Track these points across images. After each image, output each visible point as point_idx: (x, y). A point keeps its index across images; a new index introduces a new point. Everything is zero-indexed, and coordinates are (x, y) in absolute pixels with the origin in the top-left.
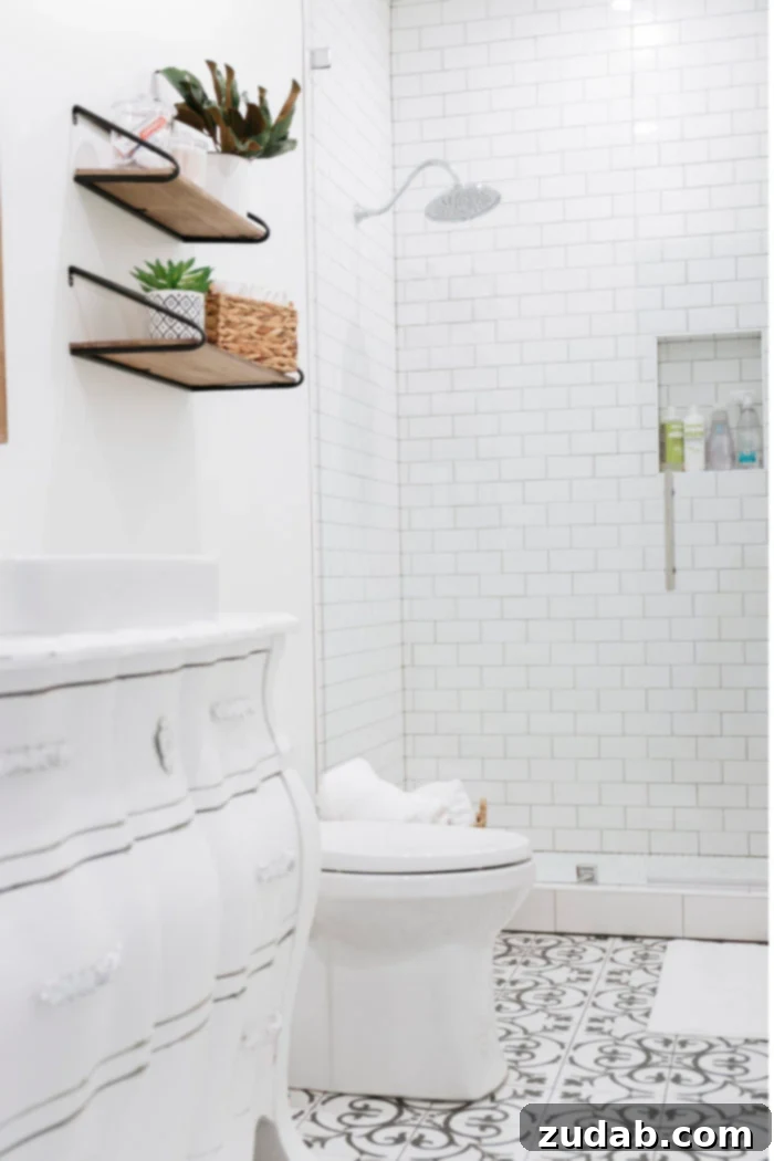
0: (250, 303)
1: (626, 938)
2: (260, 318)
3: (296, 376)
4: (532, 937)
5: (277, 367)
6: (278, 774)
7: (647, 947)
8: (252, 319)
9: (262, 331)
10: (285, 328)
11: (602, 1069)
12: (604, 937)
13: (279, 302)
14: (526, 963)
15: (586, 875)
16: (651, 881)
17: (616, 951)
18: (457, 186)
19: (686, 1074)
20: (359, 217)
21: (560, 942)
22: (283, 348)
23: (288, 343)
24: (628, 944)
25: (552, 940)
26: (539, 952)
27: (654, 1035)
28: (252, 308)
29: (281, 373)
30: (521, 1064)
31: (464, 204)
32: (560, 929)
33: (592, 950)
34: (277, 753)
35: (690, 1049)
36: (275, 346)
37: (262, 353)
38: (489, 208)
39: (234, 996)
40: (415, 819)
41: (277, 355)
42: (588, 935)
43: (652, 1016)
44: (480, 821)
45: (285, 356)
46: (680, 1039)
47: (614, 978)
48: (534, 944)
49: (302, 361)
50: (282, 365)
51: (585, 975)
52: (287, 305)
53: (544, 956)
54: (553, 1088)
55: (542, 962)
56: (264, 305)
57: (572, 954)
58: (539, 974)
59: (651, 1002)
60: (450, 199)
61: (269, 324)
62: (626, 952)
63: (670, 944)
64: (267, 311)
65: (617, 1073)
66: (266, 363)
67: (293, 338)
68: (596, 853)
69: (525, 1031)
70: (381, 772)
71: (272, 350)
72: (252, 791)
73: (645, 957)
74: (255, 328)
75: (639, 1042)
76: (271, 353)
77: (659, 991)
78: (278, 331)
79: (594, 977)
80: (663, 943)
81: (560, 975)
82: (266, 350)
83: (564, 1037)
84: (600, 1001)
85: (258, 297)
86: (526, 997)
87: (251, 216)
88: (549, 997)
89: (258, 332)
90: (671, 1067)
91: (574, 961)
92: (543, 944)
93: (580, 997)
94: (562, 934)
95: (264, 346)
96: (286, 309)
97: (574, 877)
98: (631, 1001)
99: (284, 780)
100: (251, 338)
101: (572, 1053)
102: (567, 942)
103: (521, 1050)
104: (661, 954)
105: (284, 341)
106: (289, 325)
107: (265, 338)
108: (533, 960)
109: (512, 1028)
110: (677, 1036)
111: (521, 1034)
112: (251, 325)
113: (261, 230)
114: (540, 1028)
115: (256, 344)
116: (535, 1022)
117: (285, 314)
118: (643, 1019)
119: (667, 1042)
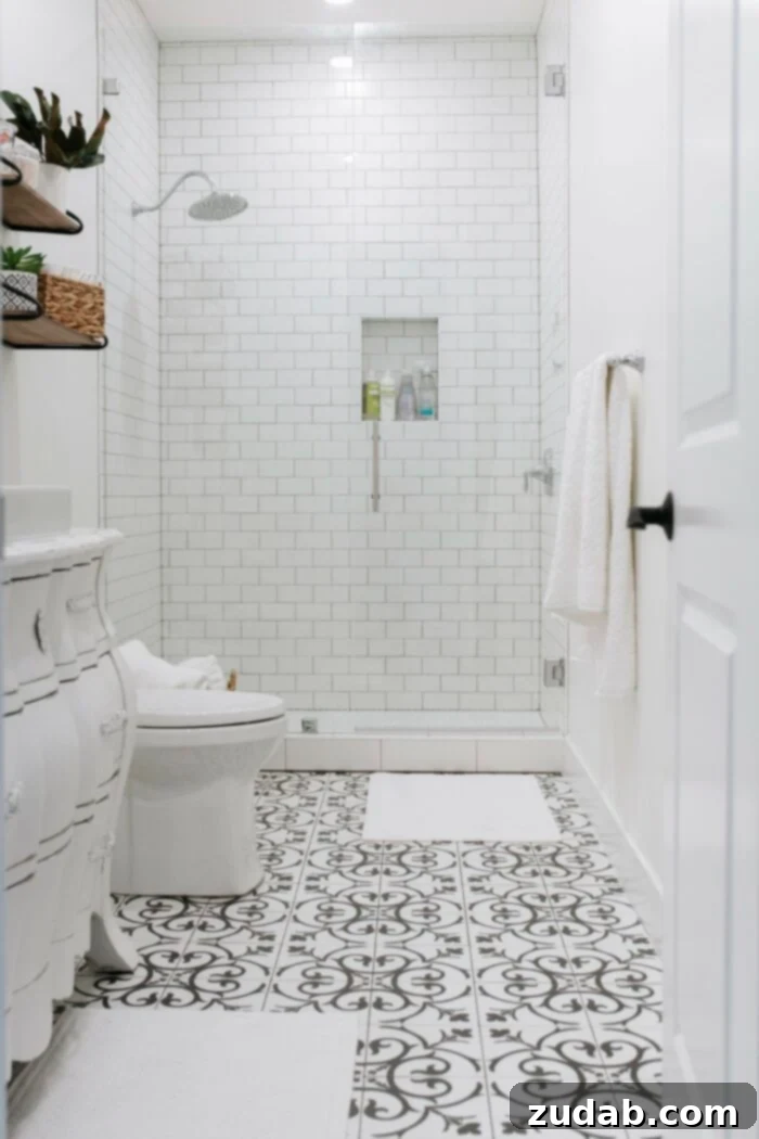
0: (70, 282)
1: (339, 773)
2: (77, 295)
3: (102, 341)
4: (268, 774)
5: (89, 333)
6: (108, 653)
7: (355, 779)
8: (71, 295)
9: (79, 305)
10: (96, 303)
11: (332, 868)
12: (321, 772)
13: (91, 282)
14: (267, 794)
15: (308, 727)
16: (357, 730)
17: (332, 783)
18: (214, 194)
19: (393, 868)
20: (136, 212)
21: (289, 778)
22: (94, 318)
23: (97, 315)
24: (341, 777)
25: (283, 777)
26: (275, 785)
27: (368, 842)
28: (70, 286)
29: (91, 338)
30: (273, 867)
31: (219, 207)
32: (290, 767)
33: (315, 784)
34: (107, 637)
35: (394, 850)
36: (88, 317)
37: (78, 322)
38: (238, 212)
39: (86, 821)
40: (182, 686)
41: (89, 324)
42: (310, 772)
43: (365, 827)
44: (231, 686)
45: (95, 325)
46: (387, 843)
47: (333, 801)
48: (271, 780)
49: (108, 330)
50: (93, 331)
51: (311, 801)
52: (97, 285)
53: (279, 788)
54: (299, 883)
55: (278, 793)
56: (80, 284)
57: (299, 786)
58: (277, 801)
59: (363, 818)
60: (209, 203)
61: (83, 299)
62: (340, 784)
63: (372, 776)
64: (83, 289)
65: (345, 870)
66: (81, 330)
67: (102, 311)
68: (309, 710)
69: (273, 844)
70: (149, 646)
71: (86, 320)
72: (94, 666)
73: (354, 786)
74: (72, 303)
75: (358, 847)
76: (85, 323)
77: (369, 810)
78: (90, 305)
79: (319, 802)
80: (366, 776)
81: (293, 802)
82: (81, 320)
83: (302, 846)
84: (325, 819)
85: (76, 277)
86: (270, 819)
87: (69, 214)
88: (287, 818)
89: (75, 306)
90: (382, 864)
91: (302, 790)
92: (278, 780)
93: (310, 817)
94: (291, 771)
95: (80, 316)
96: (96, 288)
97: (300, 728)
98: (348, 818)
99: (111, 657)
100: (70, 310)
101: (309, 858)
102: (295, 778)
103: (272, 857)
104: (366, 784)
105: (94, 314)
106: (99, 300)
107: (81, 310)
108: (271, 791)
109: (263, 842)
110: (384, 842)
111: (269, 846)
112: (69, 300)
113: (76, 224)
114: (283, 841)
115: (73, 315)
116: (279, 837)
117: (96, 292)
118: (358, 831)
119: (377, 847)
